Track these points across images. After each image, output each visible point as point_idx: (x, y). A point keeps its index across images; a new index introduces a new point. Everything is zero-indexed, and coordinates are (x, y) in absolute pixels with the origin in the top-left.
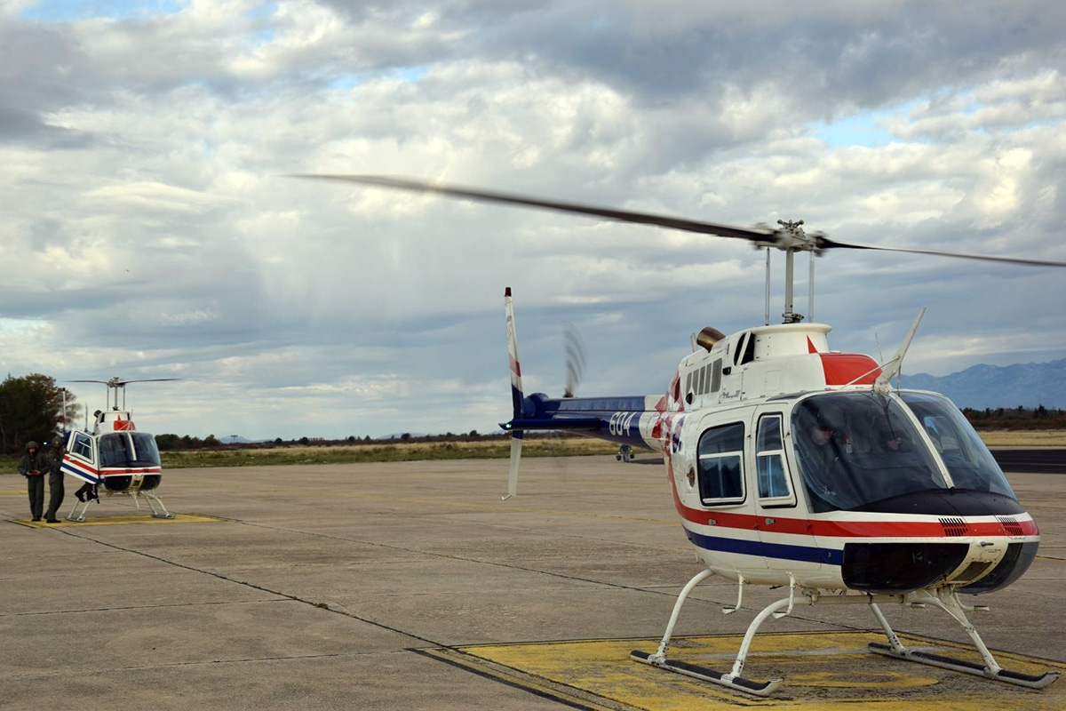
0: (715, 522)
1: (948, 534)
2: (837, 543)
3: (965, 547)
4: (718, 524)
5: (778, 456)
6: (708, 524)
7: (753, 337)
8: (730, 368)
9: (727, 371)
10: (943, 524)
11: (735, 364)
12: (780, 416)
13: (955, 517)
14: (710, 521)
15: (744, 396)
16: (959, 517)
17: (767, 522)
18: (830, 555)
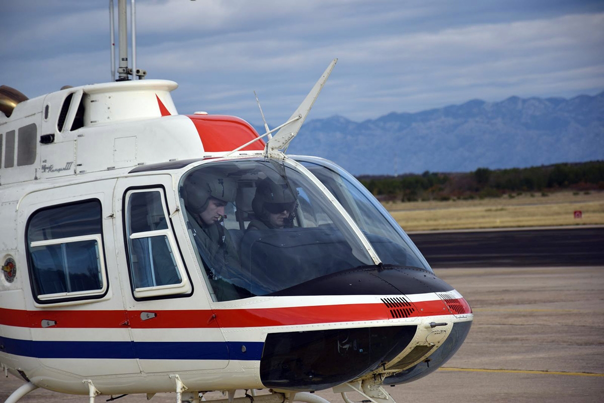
0: (52, 323)
1: (395, 315)
2: (257, 334)
3: (412, 329)
4: (57, 325)
5: (163, 238)
6: (40, 327)
7: (85, 95)
8: (53, 135)
9: (48, 139)
10: (388, 305)
11: (60, 130)
12: (160, 190)
13: (398, 296)
14: (44, 322)
15: (79, 169)
16: (402, 296)
17: (143, 317)
18: (244, 349)
